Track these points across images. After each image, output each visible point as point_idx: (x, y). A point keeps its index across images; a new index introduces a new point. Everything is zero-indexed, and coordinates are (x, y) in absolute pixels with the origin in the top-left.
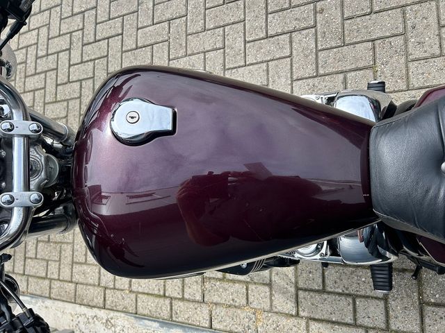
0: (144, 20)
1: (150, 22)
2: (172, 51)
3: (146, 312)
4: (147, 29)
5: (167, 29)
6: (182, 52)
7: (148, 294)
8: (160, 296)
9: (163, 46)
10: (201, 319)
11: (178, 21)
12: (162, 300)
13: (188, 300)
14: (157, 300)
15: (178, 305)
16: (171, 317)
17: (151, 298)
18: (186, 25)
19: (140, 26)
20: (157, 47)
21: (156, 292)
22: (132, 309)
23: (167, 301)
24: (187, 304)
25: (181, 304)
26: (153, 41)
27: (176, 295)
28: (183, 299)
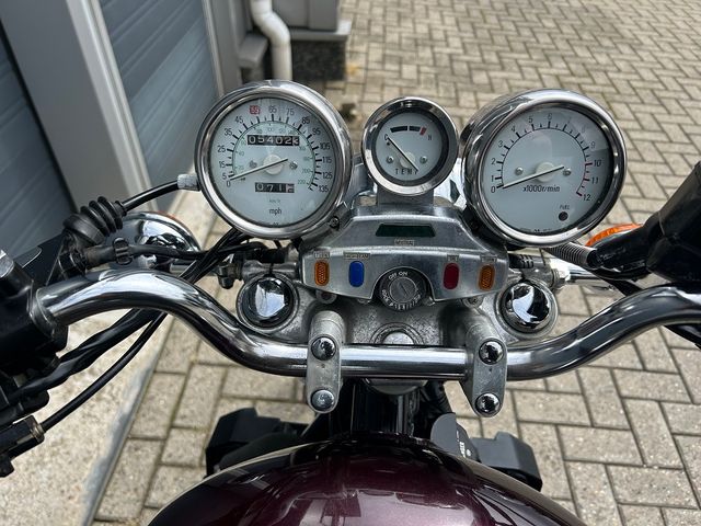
0: (679, 415)
1: (676, 427)
2: (625, 472)
3: (153, 390)
4: (660, 420)
5: (667, 463)
6: (624, 494)
7: (181, 395)
8: (173, 417)
9: (633, 452)
10: (116, 500)
11: (686, 488)
12: (165, 421)
13: (154, 475)
14: (168, 411)
15: (149, 452)
16: (134, 438)
17: (172, 402)
18: (680, 507)
19: (667, 406)
20: (628, 439)
21: (182, 411)
22: (163, 365)
23: (161, 432)
24: (148, 471)
25: (151, 460)
26: (639, 431)
27: (169, 449)
28: (158, 463)
